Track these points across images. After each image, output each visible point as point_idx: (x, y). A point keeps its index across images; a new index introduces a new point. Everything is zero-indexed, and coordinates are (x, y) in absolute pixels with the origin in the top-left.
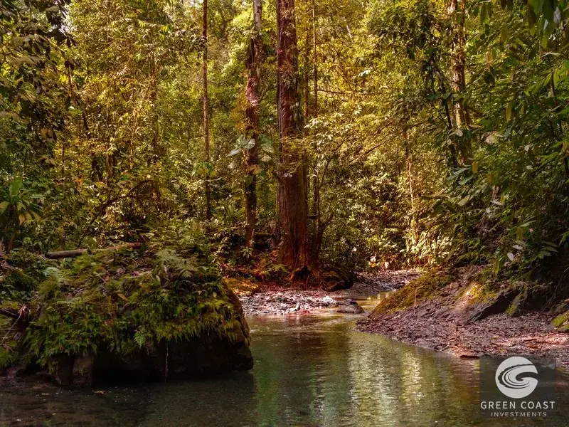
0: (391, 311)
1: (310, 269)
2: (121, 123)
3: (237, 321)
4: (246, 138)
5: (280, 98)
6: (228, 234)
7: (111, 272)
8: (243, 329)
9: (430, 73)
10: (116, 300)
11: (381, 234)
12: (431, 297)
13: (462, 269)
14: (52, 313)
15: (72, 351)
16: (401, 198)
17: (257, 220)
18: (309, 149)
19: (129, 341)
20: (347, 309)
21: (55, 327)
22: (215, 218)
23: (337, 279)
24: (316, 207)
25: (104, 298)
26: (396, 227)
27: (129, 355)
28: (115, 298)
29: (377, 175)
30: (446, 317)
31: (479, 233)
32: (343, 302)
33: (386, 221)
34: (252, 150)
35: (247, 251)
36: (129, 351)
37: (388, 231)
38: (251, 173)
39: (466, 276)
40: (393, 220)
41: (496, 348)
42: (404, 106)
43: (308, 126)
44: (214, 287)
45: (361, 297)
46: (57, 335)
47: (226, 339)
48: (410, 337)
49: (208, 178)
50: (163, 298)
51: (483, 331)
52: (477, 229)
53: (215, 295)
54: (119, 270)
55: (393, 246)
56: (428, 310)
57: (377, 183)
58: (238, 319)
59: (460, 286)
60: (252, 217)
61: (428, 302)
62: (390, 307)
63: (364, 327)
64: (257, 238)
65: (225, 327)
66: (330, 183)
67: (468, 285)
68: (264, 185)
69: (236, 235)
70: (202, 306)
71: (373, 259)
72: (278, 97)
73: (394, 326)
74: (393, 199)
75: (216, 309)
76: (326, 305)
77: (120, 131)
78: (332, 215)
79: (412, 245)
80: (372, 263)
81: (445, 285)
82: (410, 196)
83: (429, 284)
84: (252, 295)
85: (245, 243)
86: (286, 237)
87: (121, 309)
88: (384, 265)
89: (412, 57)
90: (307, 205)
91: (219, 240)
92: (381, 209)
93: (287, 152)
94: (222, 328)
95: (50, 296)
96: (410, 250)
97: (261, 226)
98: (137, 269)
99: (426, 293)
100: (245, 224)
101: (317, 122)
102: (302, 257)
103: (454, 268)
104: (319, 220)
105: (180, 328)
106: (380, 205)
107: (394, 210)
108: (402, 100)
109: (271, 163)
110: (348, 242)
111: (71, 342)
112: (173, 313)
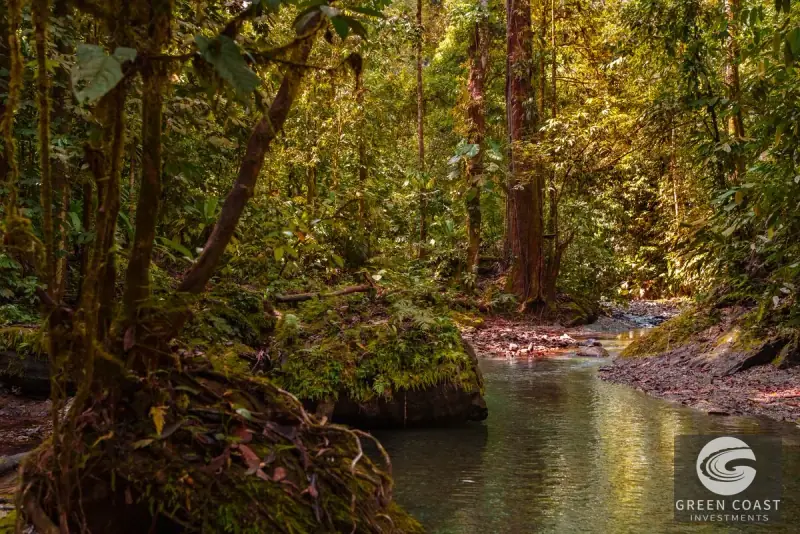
0: (640, 358)
1: (544, 300)
2: (324, 130)
3: (471, 372)
4: (469, 143)
5: (510, 92)
6: (446, 257)
7: (347, 321)
8: (478, 379)
9: (694, 74)
10: (355, 350)
11: (636, 254)
12: (686, 342)
13: (727, 311)
14: (296, 361)
15: (315, 397)
16: (662, 208)
17: (481, 240)
18: (545, 156)
19: (368, 388)
20: (590, 351)
21: (298, 373)
22: (431, 238)
23: (578, 313)
24: (552, 225)
25: (343, 347)
26: (655, 245)
27: (368, 402)
28: (354, 347)
29: (631, 180)
30: (702, 366)
31: (748, 268)
32: (584, 341)
33: (642, 237)
34: (476, 157)
35: (469, 277)
36: (368, 398)
37: (644, 251)
38: (474, 185)
39: (729, 319)
40: (652, 235)
41: (751, 405)
42: (661, 114)
43: (544, 128)
44: (449, 337)
45: (607, 335)
46: (300, 381)
47: (461, 390)
48: (656, 389)
49: (423, 190)
50: (400, 348)
51: (742, 384)
52: (745, 264)
53: (450, 346)
54: (354, 318)
55: (651, 269)
56: (683, 357)
57: (631, 189)
58: (473, 369)
59: (722, 330)
60: (475, 237)
61: (683, 349)
62: (640, 351)
63: (607, 375)
64: (481, 261)
65: (461, 378)
66: (570, 192)
67: (730, 330)
68: (489, 200)
69: (457, 260)
70: (439, 357)
71: (625, 285)
72: (507, 90)
73: (642, 375)
74: (652, 210)
75: (453, 361)
76: (565, 345)
77: (323, 140)
78: (572, 234)
79: (674, 269)
80: (623, 290)
81: (704, 329)
82: (673, 207)
83: (685, 326)
84: (476, 332)
85: (466, 267)
86: (515, 260)
87: (360, 358)
88: (638, 292)
89: (671, 52)
90: (541, 221)
91: (435, 264)
92: (636, 223)
93: (517, 158)
94: (458, 379)
95: (290, 342)
96: (672, 276)
97: (486, 247)
98: (371, 318)
99: (681, 338)
100: (466, 245)
101: (556, 123)
102: (534, 284)
103: (716, 310)
104: (557, 241)
105: (417, 377)
106: (635, 217)
107: (653, 223)
108: (658, 106)
109: (498, 172)
110: (592, 265)
111: (314, 388)
112: (411, 364)
